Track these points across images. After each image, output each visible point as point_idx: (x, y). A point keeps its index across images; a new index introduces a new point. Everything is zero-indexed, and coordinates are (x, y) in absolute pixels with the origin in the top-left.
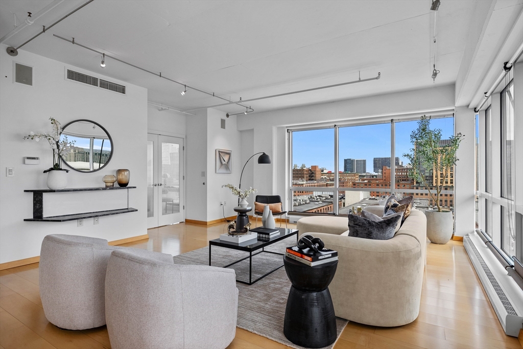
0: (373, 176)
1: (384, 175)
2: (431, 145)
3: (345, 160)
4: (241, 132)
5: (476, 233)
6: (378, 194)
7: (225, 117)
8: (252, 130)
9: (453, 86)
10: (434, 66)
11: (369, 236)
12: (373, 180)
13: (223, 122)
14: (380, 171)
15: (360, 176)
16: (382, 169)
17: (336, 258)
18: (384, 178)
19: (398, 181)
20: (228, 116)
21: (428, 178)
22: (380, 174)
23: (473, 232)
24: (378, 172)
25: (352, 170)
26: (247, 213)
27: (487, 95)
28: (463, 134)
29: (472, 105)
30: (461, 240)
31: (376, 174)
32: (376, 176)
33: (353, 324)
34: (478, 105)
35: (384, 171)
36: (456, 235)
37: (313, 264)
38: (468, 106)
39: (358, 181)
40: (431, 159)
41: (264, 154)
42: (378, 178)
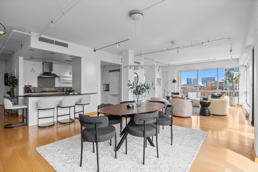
0: (202, 86)
1: (208, 86)
2: (231, 77)
3: (187, 79)
4: (163, 72)
5: (246, 103)
6: (204, 95)
7: (159, 68)
8: (168, 71)
9: (238, 59)
10: (231, 48)
11: (216, 98)
12: (202, 88)
13: (159, 69)
14: (205, 84)
15: (195, 86)
16: (207, 83)
17: (210, 101)
18: (208, 87)
19: (215, 89)
20: (160, 67)
21: (231, 87)
22: (205, 85)
23: (245, 103)
24: (204, 84)
25: (191, 83)
26: (170, 98)
27: (248, 64)
28: (241, 74)
29: (245, 65)
30: (241, 105)
31: (203, 85)
32: (203, 86)
33: (213, 115)
34: (246, 65)
35: (207, 84)
36: (239, 104)
37: (207, 102)
38: (243, 65)
39: (194, 89)
40: (231, 81)
41: (174, 80)
42: (204, 87)
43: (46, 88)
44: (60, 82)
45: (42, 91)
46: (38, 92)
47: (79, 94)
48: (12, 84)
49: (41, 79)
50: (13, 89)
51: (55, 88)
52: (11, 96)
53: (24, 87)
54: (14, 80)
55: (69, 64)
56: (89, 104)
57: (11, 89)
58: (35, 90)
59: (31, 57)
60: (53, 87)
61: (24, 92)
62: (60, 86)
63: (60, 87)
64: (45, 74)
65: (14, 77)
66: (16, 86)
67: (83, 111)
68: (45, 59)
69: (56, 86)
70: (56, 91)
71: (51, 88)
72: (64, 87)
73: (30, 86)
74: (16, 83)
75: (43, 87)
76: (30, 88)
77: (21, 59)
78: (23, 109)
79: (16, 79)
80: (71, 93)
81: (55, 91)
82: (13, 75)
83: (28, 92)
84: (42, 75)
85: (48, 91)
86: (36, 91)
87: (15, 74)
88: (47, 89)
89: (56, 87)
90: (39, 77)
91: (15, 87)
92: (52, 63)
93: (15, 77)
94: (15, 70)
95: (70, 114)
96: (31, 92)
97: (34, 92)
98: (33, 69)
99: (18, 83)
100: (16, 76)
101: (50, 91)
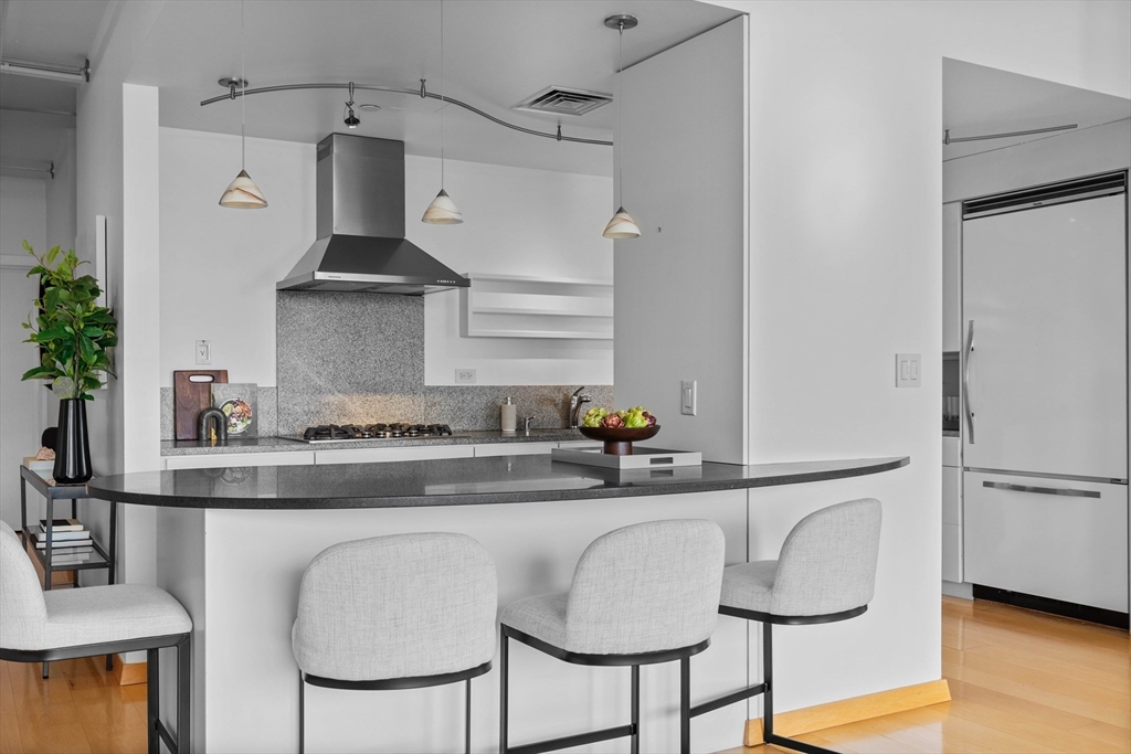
43: (345, 392)
44: (464, 334)
45: (315, 424)
46: (283, 431)
47: (721, 477)
48: (69, 362)
49: (307, 309)
50: (80, 401)
51: (421, 400)
52: (60, 477)
53: (169, 384)
54: (89, 322)
55: (559, 137)
56: (861, 610)
57: (64, 403)
58: (254, 424)
59: (226, 74)
60: (402, 392)
61: (170, 436)
62: (463, 375)
63: (463, 390)
64: (341, 252)
65: (86, 288)
66: (103, 376)
67: (766, 687)
68: (351, 87)
69: (430, 380)
70: (438, 432)
71: (385, 391)
72: (499, 389)
73: (219, 376)
74: (105, 343)
75: (320, 382)
76: (221, 394)
77: (139, 102)
78: (152, 647)
79: (101, 313)
80: (631, 464)
81: (431, 429)
82: (80, 273)
83: (198, 440)
84: (321, 269)
85: (363, 420)
86: (266, 426)
87: (91, 262)
88: (362, 412)
89: (432, 389)
90: (289, 291)
91: (93, 383)
92: (400, 144)
93: (95, 292)
94: (100, 221)
95: (633, 730)
96: (224, 440)
97: (249, 439)
98: (243, 174)
99: (118, 349)
100: (101, 285)
101: (382, 427)
